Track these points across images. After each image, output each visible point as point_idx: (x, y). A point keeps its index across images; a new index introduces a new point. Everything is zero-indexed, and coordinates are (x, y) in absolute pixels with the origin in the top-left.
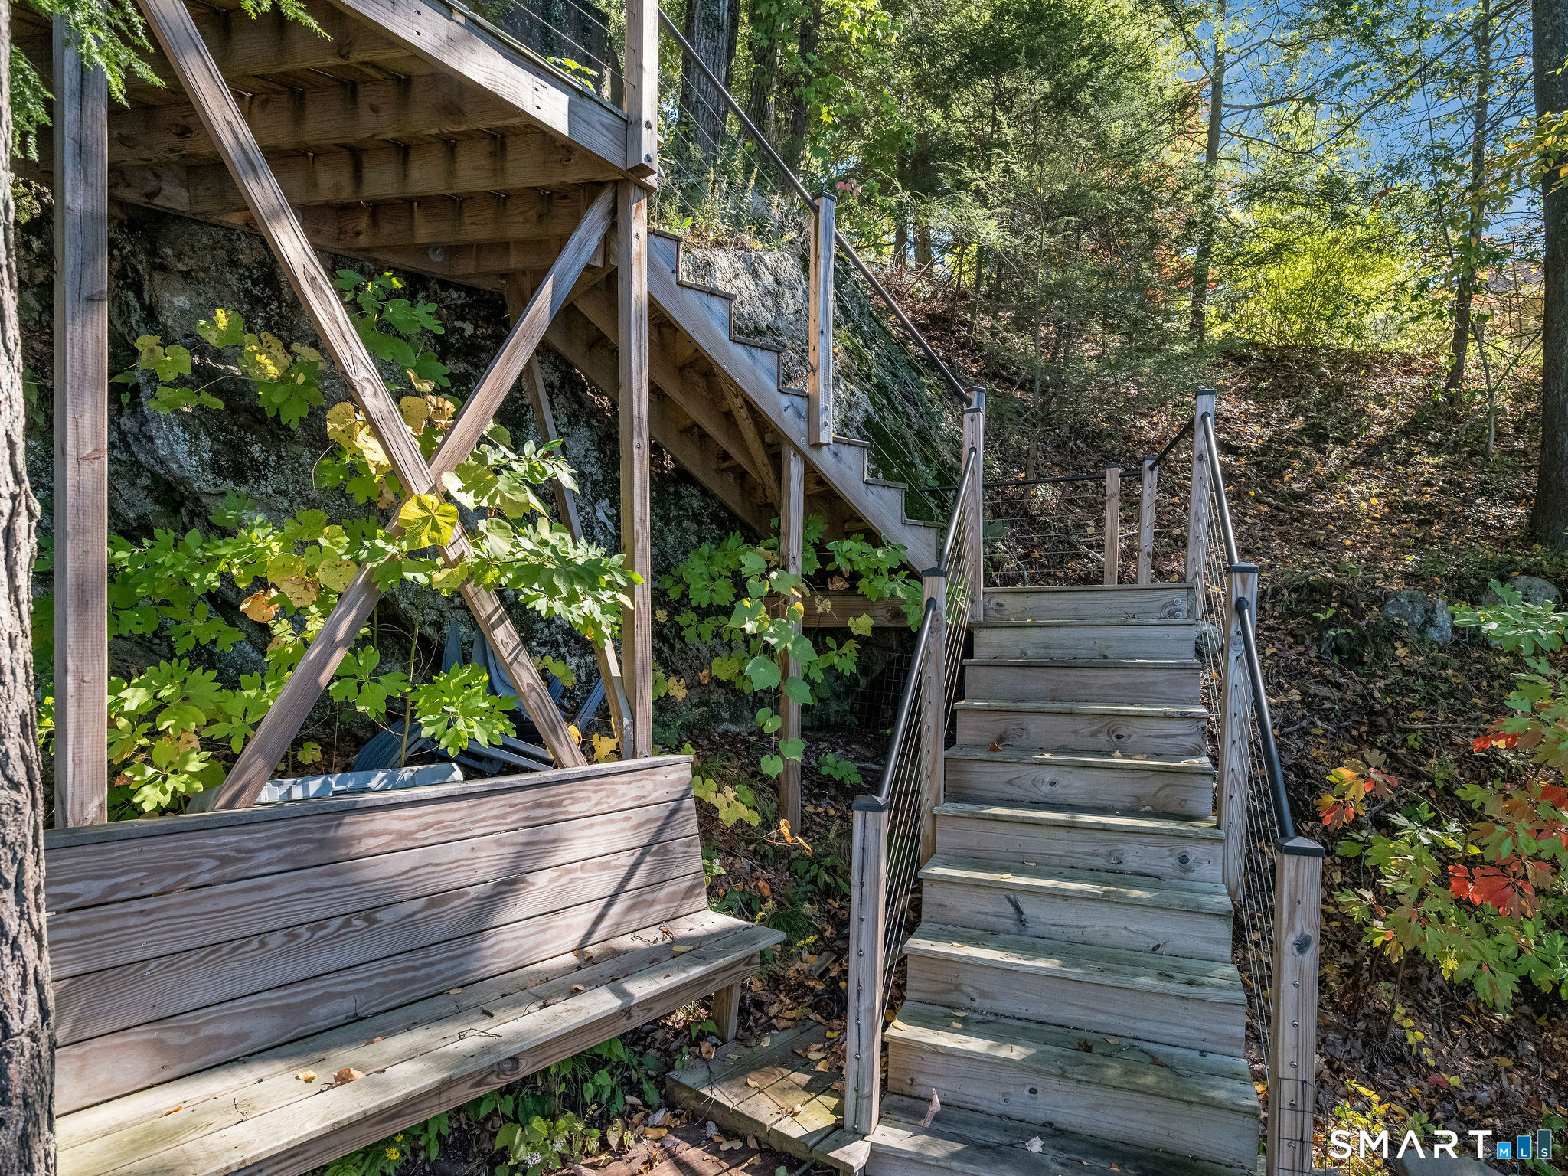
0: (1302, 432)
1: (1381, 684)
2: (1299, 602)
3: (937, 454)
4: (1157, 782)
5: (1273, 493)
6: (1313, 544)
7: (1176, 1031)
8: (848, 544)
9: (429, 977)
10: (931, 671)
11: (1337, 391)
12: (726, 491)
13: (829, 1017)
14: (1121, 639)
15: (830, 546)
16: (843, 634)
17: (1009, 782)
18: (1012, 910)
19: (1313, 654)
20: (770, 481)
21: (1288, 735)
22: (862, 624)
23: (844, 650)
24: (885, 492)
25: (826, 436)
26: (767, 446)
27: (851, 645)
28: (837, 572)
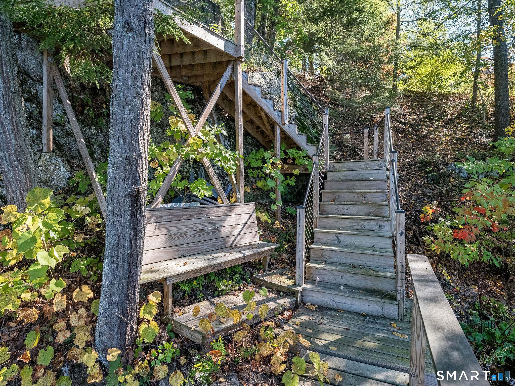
0: (426, 118)
1: (445, 189)
2: (422, 166)
3: (316, 127)
4: (374, 208)
5: (417, 136)
6: (428, 150)
7: (377, 264)
8: (292, 150)
9: (198, 249)
10: (315, 180)
11: (437, 106)
12: (259, 137)
13: (291, 267)
14: (366, 174)
15: (287, 151)
16: (291, 175)
17: (336, 210)
18: (336, 239)
19: (425, 181)
20: (271, 134)
21: (417, 203)
22: (296, 172)
23: (292, 179)
24: (302, 136)
25: (286, 122)
26: (271, 125)
27: (293, 178)
28: (289, 158)
